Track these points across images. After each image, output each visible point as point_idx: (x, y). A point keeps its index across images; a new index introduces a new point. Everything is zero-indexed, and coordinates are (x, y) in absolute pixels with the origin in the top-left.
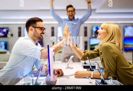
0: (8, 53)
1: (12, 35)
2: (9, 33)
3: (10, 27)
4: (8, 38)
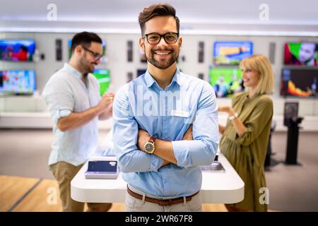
0: (36, 94)
1: (43, 57)
2: (37, 52)
3: (38, 38)
4: (35, 63)
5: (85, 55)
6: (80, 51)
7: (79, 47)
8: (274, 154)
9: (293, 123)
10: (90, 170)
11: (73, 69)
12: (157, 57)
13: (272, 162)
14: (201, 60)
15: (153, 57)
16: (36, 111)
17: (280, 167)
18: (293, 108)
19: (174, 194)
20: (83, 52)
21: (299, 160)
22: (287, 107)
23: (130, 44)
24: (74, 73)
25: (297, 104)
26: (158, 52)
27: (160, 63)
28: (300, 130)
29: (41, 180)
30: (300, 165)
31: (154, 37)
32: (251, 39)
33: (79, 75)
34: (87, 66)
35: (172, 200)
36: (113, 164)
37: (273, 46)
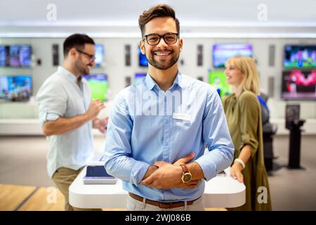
0: (32, 100)
2: (33, 58)
4: (31, 68)
5: (80, 58)
6: (74, 54)
7: (73, 50)
8: (276, 158)
9: (295, 126)
10: (88, 175)
11: (67, 73)
12: (157, 58)
13: (274, 167)
14: (200, 63)
15: (153, 58)
17: (283, 171)
18: (294, 111)
20: (77, 54)
21: (302, 164)
22: (289, 110)
23: (128, 48)
24: (69, 76)
25: (298, 107)
26: (158, 53)
27: (160, 64)
28: (302, 133)
29: (38, 188)
30: (303, 169)
31: (154, 38)
32: (251, 42)
33: (74, 78)
37: (272, 48)
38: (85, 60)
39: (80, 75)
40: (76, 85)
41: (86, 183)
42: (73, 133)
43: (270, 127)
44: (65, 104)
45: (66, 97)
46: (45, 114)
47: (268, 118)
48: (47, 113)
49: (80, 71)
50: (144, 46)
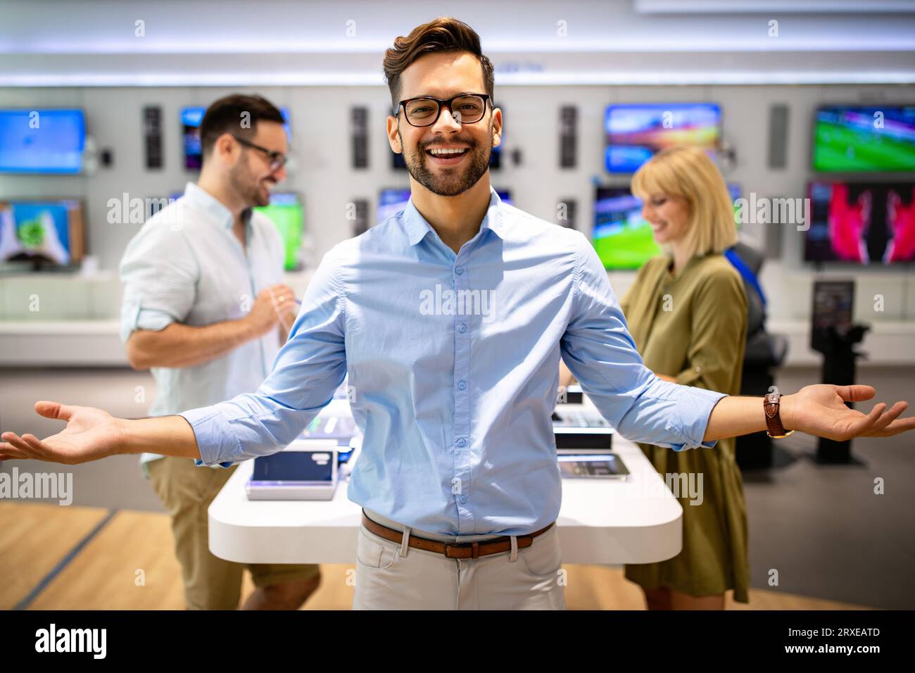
1: (106, 159)
2: (90, 145)
3: (90, 103)
4: (85, 175)
5: (244, 160)
6: (229, 149)
7: (226, 138)
9: (837, 342)
10: (258, 476)
11: (209, 201)
12: (434, 165)
13: (776, 457)
14: (568, 159)
15: (422, 162)
16: (92, 316)
17: (800, 471)
18: (837, 298)
19: (484, 529)
20: (237, 150)
22: (822, 296)
23: (360, 116)
25: (850, 287)
26: (436, 150)
27: (440, 181)
28: (860, 363)
29: (113, 513)
30: (858, 464)
31: (424, 109)
32: (716, 97)
33: (226, 216)
34: (250, 189)
35: (481, 543)
36: (321, 460)
37: (779, 116)
38: (258, 165)
39: (243, 206)
40: (230, 234)
41: (253, 498)
42: (215, 365)
43: (768, 343)
44: (192, 289)
45: (194, 270)
46: (135, 311)
47: (763, 317)
48: (141, 309)
49: (245, 196)
50: (398, 131)
